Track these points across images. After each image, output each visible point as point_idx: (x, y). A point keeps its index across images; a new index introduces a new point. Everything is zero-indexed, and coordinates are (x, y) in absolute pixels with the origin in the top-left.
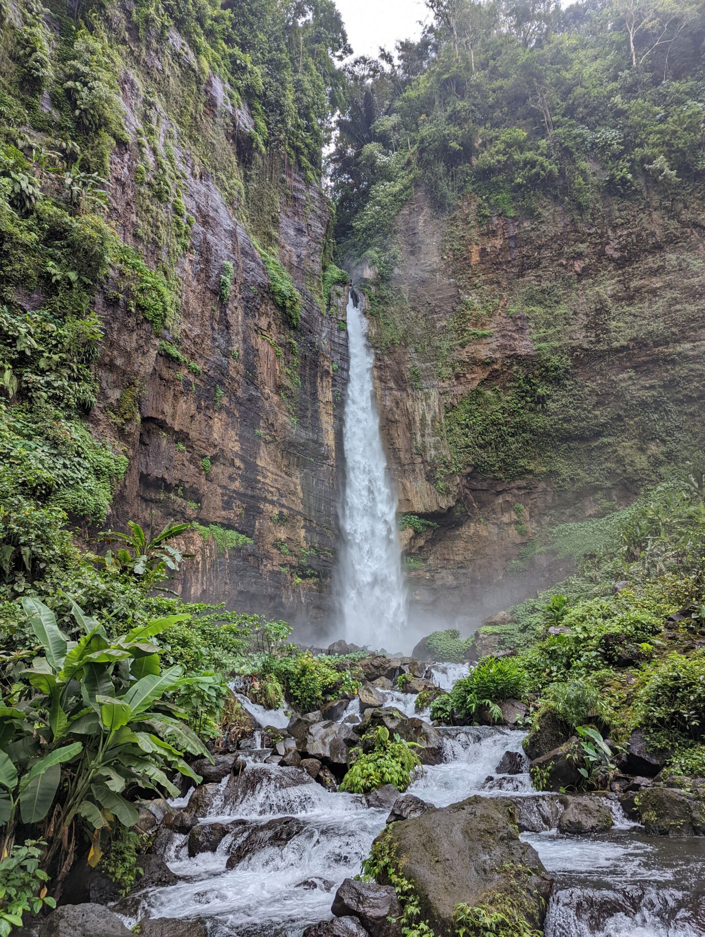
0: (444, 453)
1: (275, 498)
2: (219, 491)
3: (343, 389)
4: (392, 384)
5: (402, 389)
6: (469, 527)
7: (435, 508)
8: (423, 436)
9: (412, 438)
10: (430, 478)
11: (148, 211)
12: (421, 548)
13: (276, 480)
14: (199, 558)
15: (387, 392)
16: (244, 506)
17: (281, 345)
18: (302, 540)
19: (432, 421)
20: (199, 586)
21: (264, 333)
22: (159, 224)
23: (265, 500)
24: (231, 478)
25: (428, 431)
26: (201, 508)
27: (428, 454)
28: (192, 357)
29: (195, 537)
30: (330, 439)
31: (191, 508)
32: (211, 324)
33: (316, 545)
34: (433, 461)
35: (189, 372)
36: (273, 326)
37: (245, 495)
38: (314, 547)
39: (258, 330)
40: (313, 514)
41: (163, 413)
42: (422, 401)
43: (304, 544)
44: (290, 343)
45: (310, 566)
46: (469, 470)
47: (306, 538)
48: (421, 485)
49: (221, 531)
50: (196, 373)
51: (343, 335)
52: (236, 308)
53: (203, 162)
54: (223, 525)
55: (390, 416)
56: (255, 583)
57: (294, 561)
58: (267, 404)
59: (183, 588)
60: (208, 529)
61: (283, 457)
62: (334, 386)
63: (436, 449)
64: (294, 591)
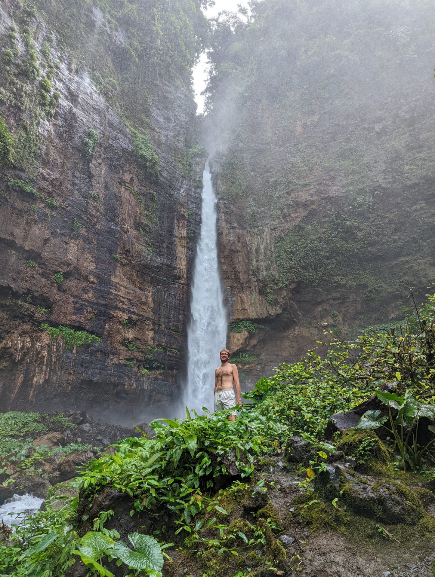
0: (273, 273)
1: (126, 307)
2: (72, 299)
3: (196, 228)
4: (236, 225)
5: (242, 227)
6: (294, 329)
7: (266, 315)
8: (257, 261)
9: (249, 263)
10: (262, 292)
11: (12, 83)
12: (254, 346)
13: (129, 293)
14: (45, 353)
15: (231, 231)
16: (95, 312)
17: (143, 195)
18: (150, 339)
19: (265, 250)
20: (42, 376)
21: (127, 185)
22: (23, 94)
23: (116, 308)
24: (85, 290)
25: (262, 257)
26: (51, 313)
27: (261, 275)
28: (50, 194)
29: (43, 336)
30: (182, 265)
31: (40, 313)
32: (73, 173)
33: (163, 344)
34: (265, 279)
35: (46, 206)
36: (136, 180)
37: (96, 304)
38: (161, 345)
39: (122, 183)
40: (163, 320)
41: (12, 235)
42: (257, 235)
43: (151, 343)
44: (150, 193)
45: (155, 360)
46: (294, 286)
47: (153, 339)
48: (256, 297)
49: (72, 331)
50: (52, 207)
51: (198, 191)
52: (100, 164)
53: (81, 63)
54: (73, 327)
55: (233, 248)
56: (99, 373)
57: (140, 355)
58: (125, 236)
59: (25, 378)
60: (56, 330)
61: (137, 276)
62: (188, 226)
63: (267, 270)
64: (138, 380)
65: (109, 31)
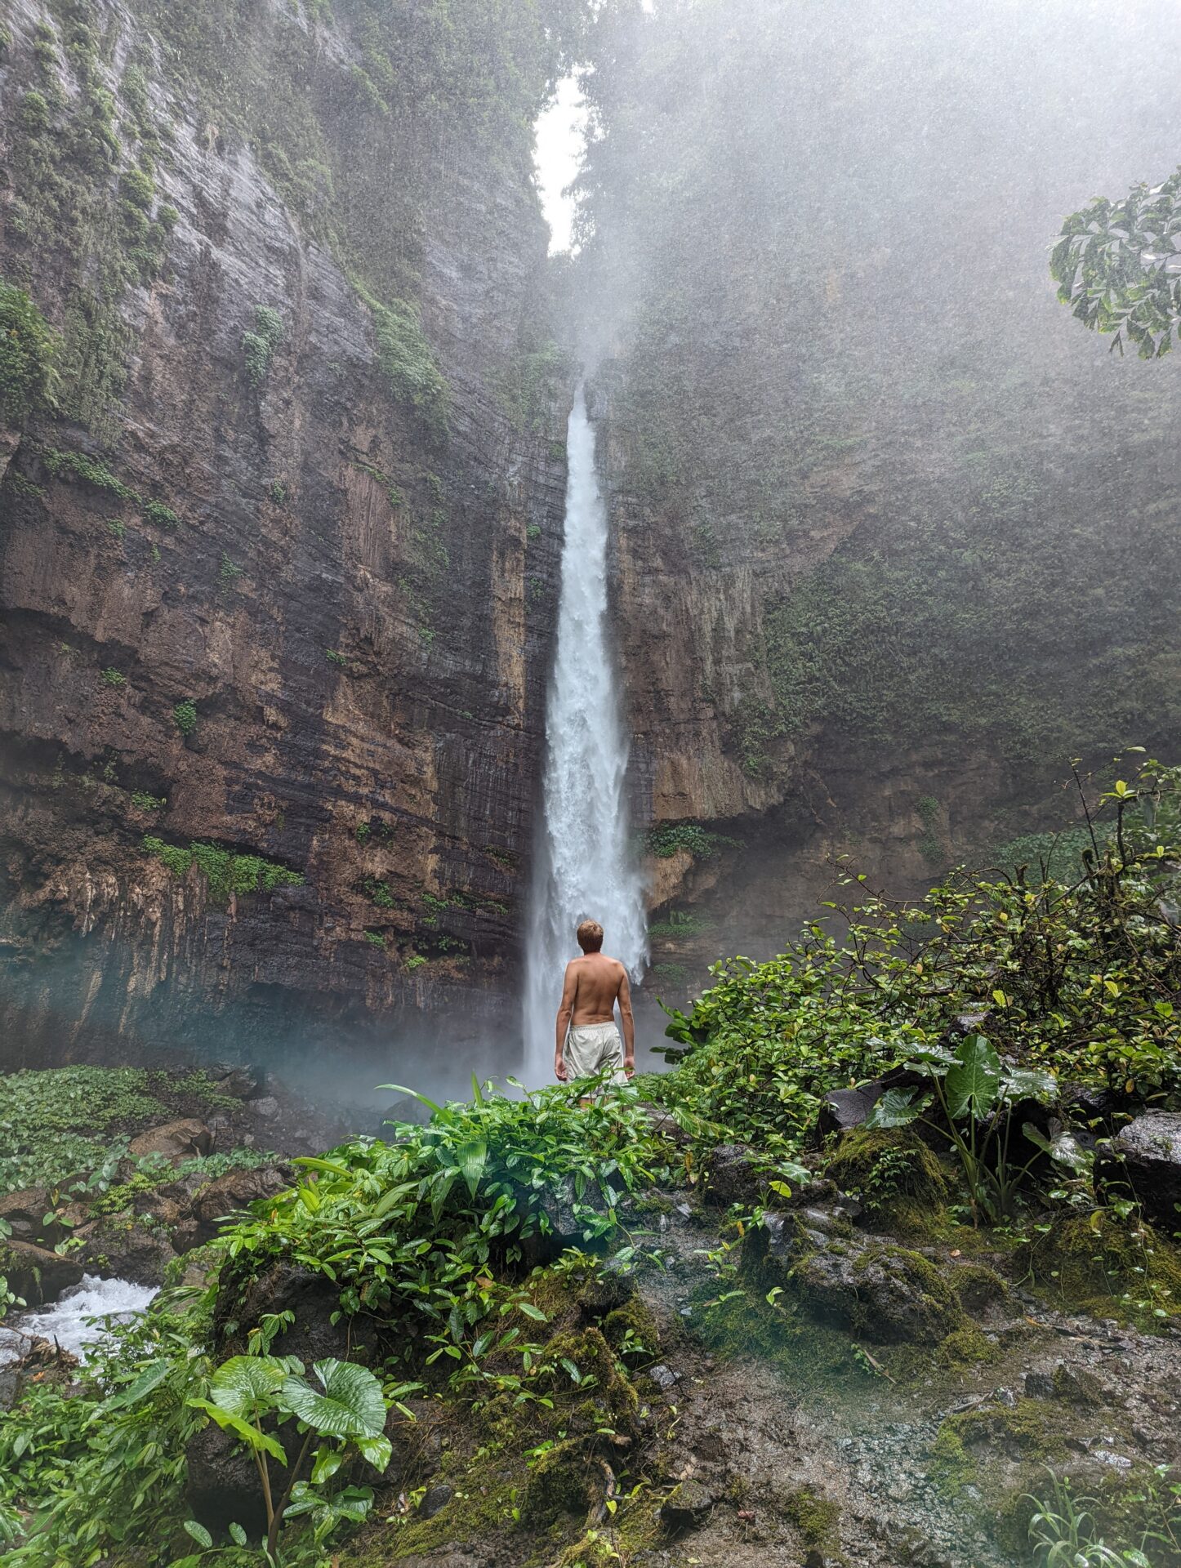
0: (760, 696)
1: (364, 791)
2: (221, 772)
3: (551, 575)
4: (658, 562)
5: (675, 569)
6: (818, 847)
7: (740, 809)
8: (717, 662)
9: (696, 668)
10: (730, 747)
11: (47, 184)
12: (709, 893)
13: (371, 754)
14: (155, 913)
15: (648, 579)
16: (284, 804)
17: (403, 484)
18: (428, 877)
19: (738, 632)
20: (150, 974)
21: (364, 458)
22: (76, 214)
24: (254, 747)
25: (728, 651)
26: (168, 808)
27: (727, 699)
28: (155, 489)
29: (149, 868)
30: (514, 674)
31: (140, 809)
32: (217, 430)
33: (466, 888)
34: (737, 711)
35: (146, 523)
36: (386, 447)
37: (287, 783)
38: (459, 892)
39: (347, 452)
40: (463, 823)
41: (61, 601)
42: (718, 591)
43: (434, 886)
44: (425, 480)
45: (446, 932)
46: (816, 728)
47: (438, 874)
48: (713, 762)
49: (224, 856)
50: (162, 524)
51: (557, 470)
52: (287, 403)
53: (231, 120)
54: (225, 845)
55: (650, 626)
56: (296, 967)
57: (404, 919)
58: (359, 599)
59: (105, 977)
60: (182, 852)
61: (394, 707)
62: (528, 568)
63: (743, 687)
64: (400, 985)
65: (305, 28)
